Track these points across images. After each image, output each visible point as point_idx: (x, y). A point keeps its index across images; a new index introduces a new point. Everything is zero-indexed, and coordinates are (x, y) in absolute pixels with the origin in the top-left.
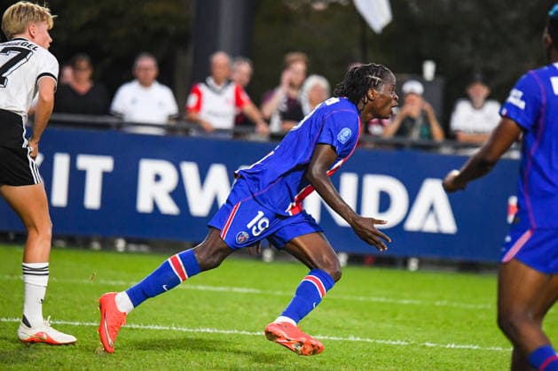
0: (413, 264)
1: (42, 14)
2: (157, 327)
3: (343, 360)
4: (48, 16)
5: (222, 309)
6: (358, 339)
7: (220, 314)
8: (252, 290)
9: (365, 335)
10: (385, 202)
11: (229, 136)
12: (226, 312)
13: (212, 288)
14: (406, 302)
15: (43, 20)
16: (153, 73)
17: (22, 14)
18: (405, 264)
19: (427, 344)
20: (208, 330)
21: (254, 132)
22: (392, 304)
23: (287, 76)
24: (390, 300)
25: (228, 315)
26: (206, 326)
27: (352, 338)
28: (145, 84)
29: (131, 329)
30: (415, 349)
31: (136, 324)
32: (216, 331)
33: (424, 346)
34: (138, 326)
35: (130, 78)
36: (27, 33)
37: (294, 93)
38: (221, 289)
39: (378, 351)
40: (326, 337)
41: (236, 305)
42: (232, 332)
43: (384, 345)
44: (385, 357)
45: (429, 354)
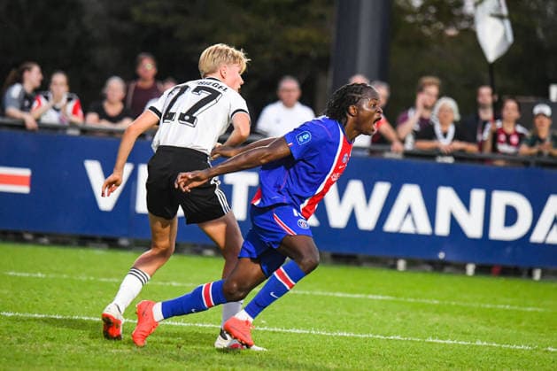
0: (537, 274)
1: (235, 57)
2: (298, 331)
3: (470, 363)
4: (241, 59)
5: (358, 315)
6: (485, 343)
7: (357, 318)
8: (386, 298)
9: (492, 340)
10: (511, 216)
11: (366, 154)
12: (362, 317)
13: (348, 295)
14: (530, 309)
15: (235, 62)
16: (296, 93)
17: (215, 55)
18: (530, 274)
19: (549, 349)
20: (345, 334)
21: (389, 151)
22: (518, 312)
23: (422, 99)
24: (516, 308)
25: (364, 320)
26: (343, 330)
27: (479, 343)
28: (288, 105)
29: (274, 332)
30: (538, 353)
31: (278, 327)
32: (352, 334)
33: (547, 351)
34: (280, 330)
35: (275, 99)
36: (219, 73)
37: (427, 114)
38: (357, 296)
39: (504, 355)
40: (455, 342)
41: (371, 312)
42: (367, 336)
43: (510, 350)
44: (509, 361)
45: (552, 358)
